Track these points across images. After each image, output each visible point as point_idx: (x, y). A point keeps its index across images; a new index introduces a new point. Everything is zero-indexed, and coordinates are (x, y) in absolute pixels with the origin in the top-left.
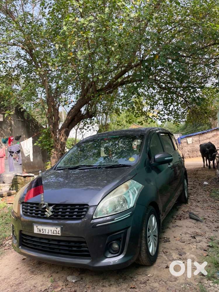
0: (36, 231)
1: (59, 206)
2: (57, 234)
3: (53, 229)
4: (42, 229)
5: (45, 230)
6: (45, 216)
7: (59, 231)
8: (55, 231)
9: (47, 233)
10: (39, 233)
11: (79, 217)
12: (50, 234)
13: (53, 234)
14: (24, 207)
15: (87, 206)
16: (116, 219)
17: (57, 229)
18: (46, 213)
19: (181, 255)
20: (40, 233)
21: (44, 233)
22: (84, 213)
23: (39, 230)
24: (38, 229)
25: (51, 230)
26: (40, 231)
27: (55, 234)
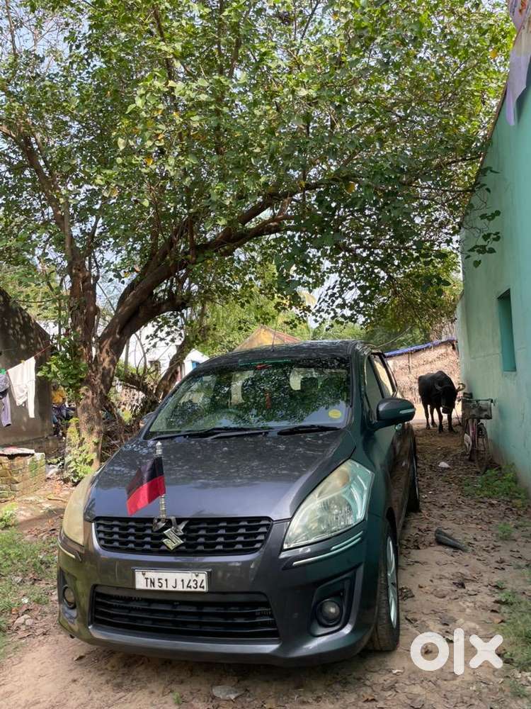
0: (141, 582)
1: (199, 524)
2: (199, 589)
3: (188, 576)
4: (159, 579)
5: (166, 580)
6: (163, 548)
7: (203, 581)
8: (192, 581)
9: (170, 588)
10: (149, 588)
11: (248, 548)
12: (179, 588)
13: (189, 589)
14: (101, 528)
15: (267, 522)
16: (334, 548)
17: (197, 576)
18: (165, 541)
20: (153, 588)
21: (164, 588)
22: (261, 537)
23: (149, 581)
24: (147, 579)
25: (183, 581)
26: (153, 583)
27: (193, 589)
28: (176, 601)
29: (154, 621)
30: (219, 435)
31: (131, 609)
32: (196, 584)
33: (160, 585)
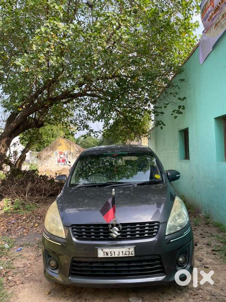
0: (101, 254)
1: (126, 226)
2: (130, 255)
3: (125, 250)
4: (110, 252)
5: (114, 252)
6: (110, 237)
7: (132, 251)
8: (127, 252)
9: (116, 256)
10: (105, 256)
11: (151, 235)
12: (121, 255)
13: (126, 256)
14: (75, 230)
16: (184, 233)
17: (129, 249)
18: (111, 234)
19: (201, 261)
20: (107, 256)
21: (113, 256)
22: (155, 231)
23: (105, 253)
24: (104, 252)
25: (122, 252)
26: (107, 254)
27: (127, 255)
28: (116, 261)
29: (105, 271)
30: (112, 186)
31: (92, 267)
32: (129, 253)
33: (111, 254)
